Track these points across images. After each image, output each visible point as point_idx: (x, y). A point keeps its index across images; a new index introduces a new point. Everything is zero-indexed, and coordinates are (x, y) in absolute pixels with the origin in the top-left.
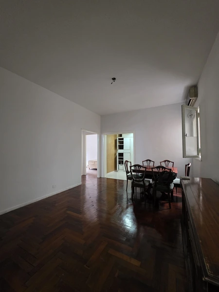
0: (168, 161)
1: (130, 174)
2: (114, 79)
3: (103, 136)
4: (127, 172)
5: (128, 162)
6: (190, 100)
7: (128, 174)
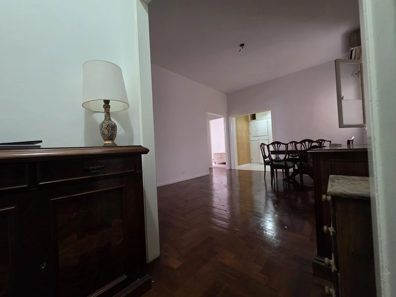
0: (323, 140)
1: (268, 159)
2: (242, 45)
3: (230, 118)
4: (265, 157)
5: (265, 144)
6: (352, 51)
7: (265, 160)
